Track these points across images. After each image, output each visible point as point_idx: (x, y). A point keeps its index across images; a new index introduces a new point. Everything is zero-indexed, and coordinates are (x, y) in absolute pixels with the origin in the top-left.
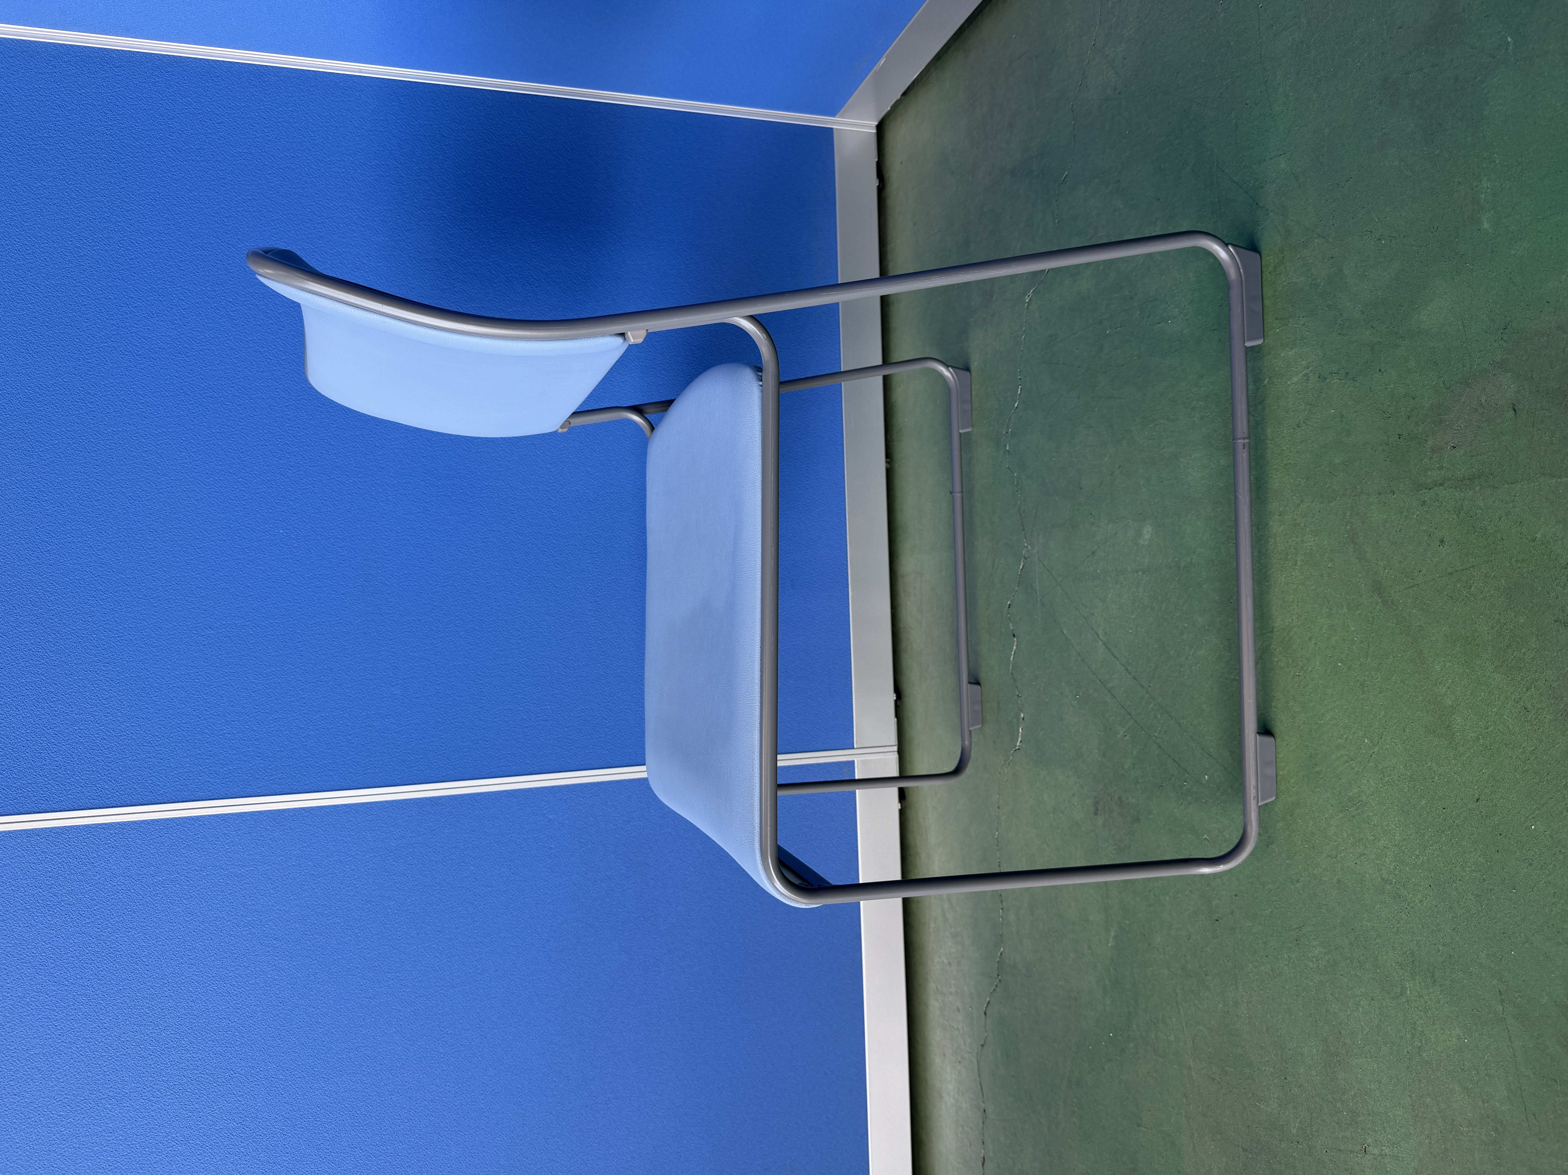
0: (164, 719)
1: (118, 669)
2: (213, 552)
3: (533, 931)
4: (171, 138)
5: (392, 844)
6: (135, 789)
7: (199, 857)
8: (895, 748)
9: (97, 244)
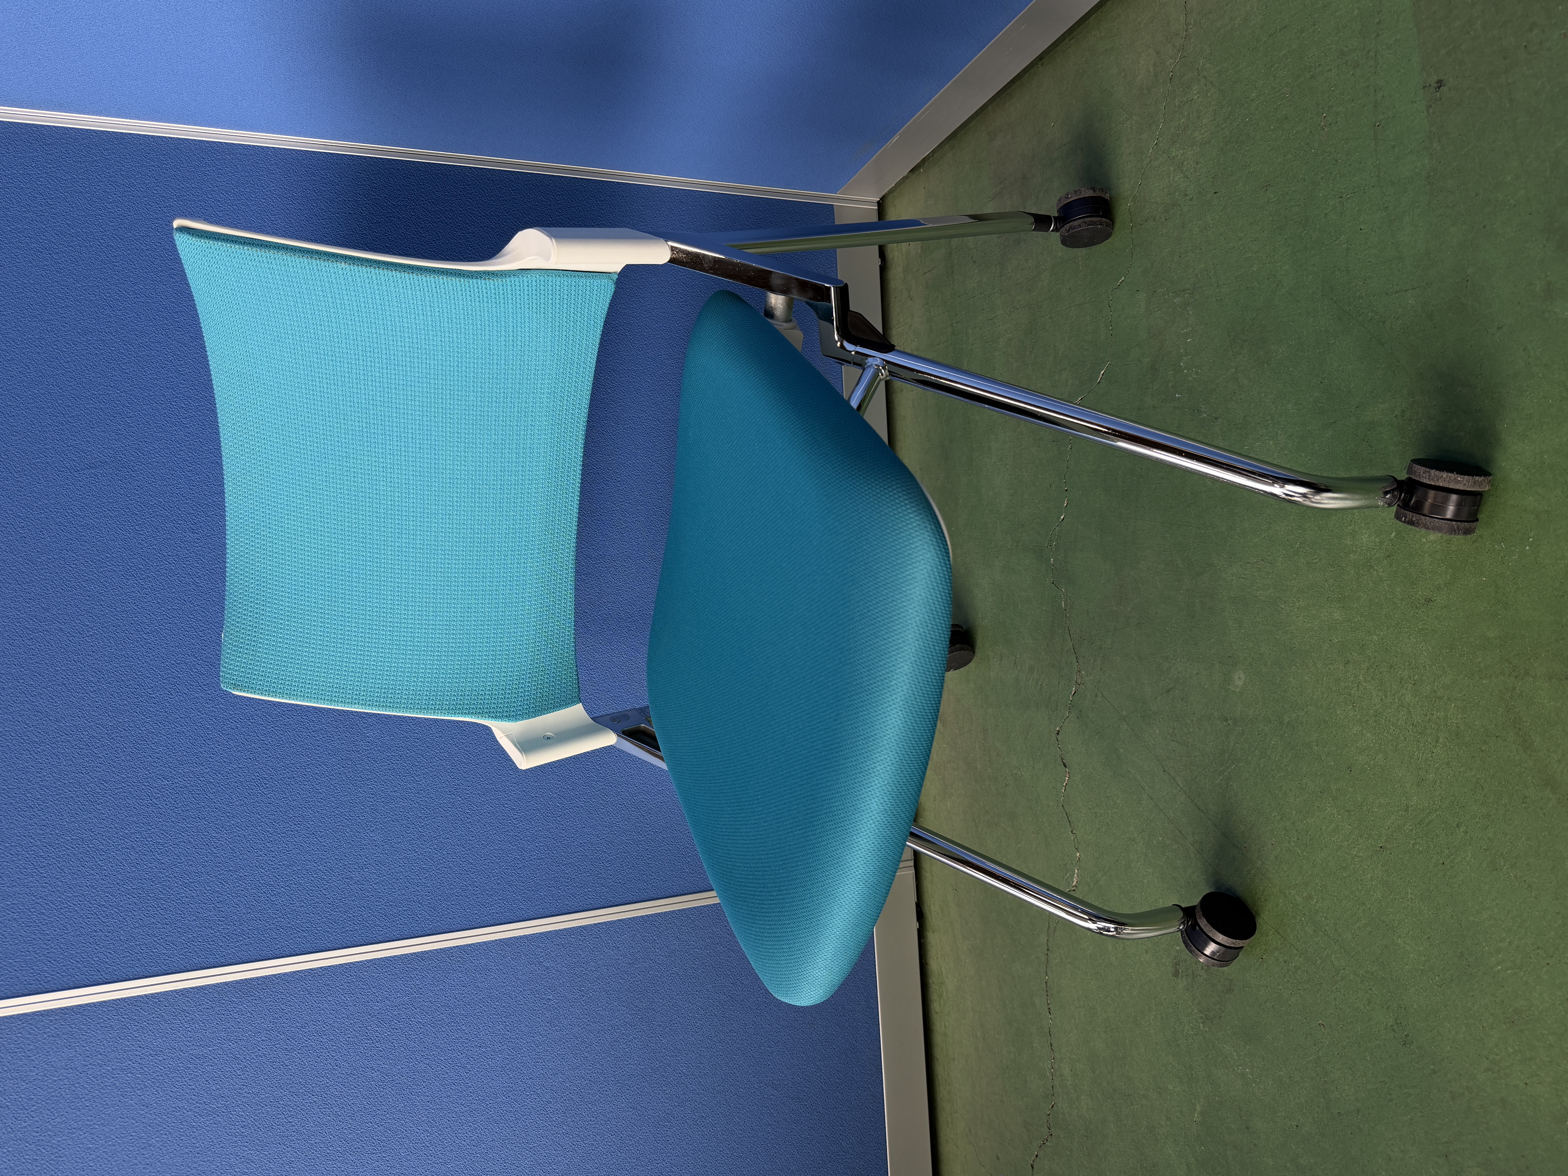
0: (112, 886)
1: (57, 831)
2: (166, 692)
3: (531, 1093)
4: (111, 224)
5: (375, 1008)
6: (79, 968)
7: (154, 1039)
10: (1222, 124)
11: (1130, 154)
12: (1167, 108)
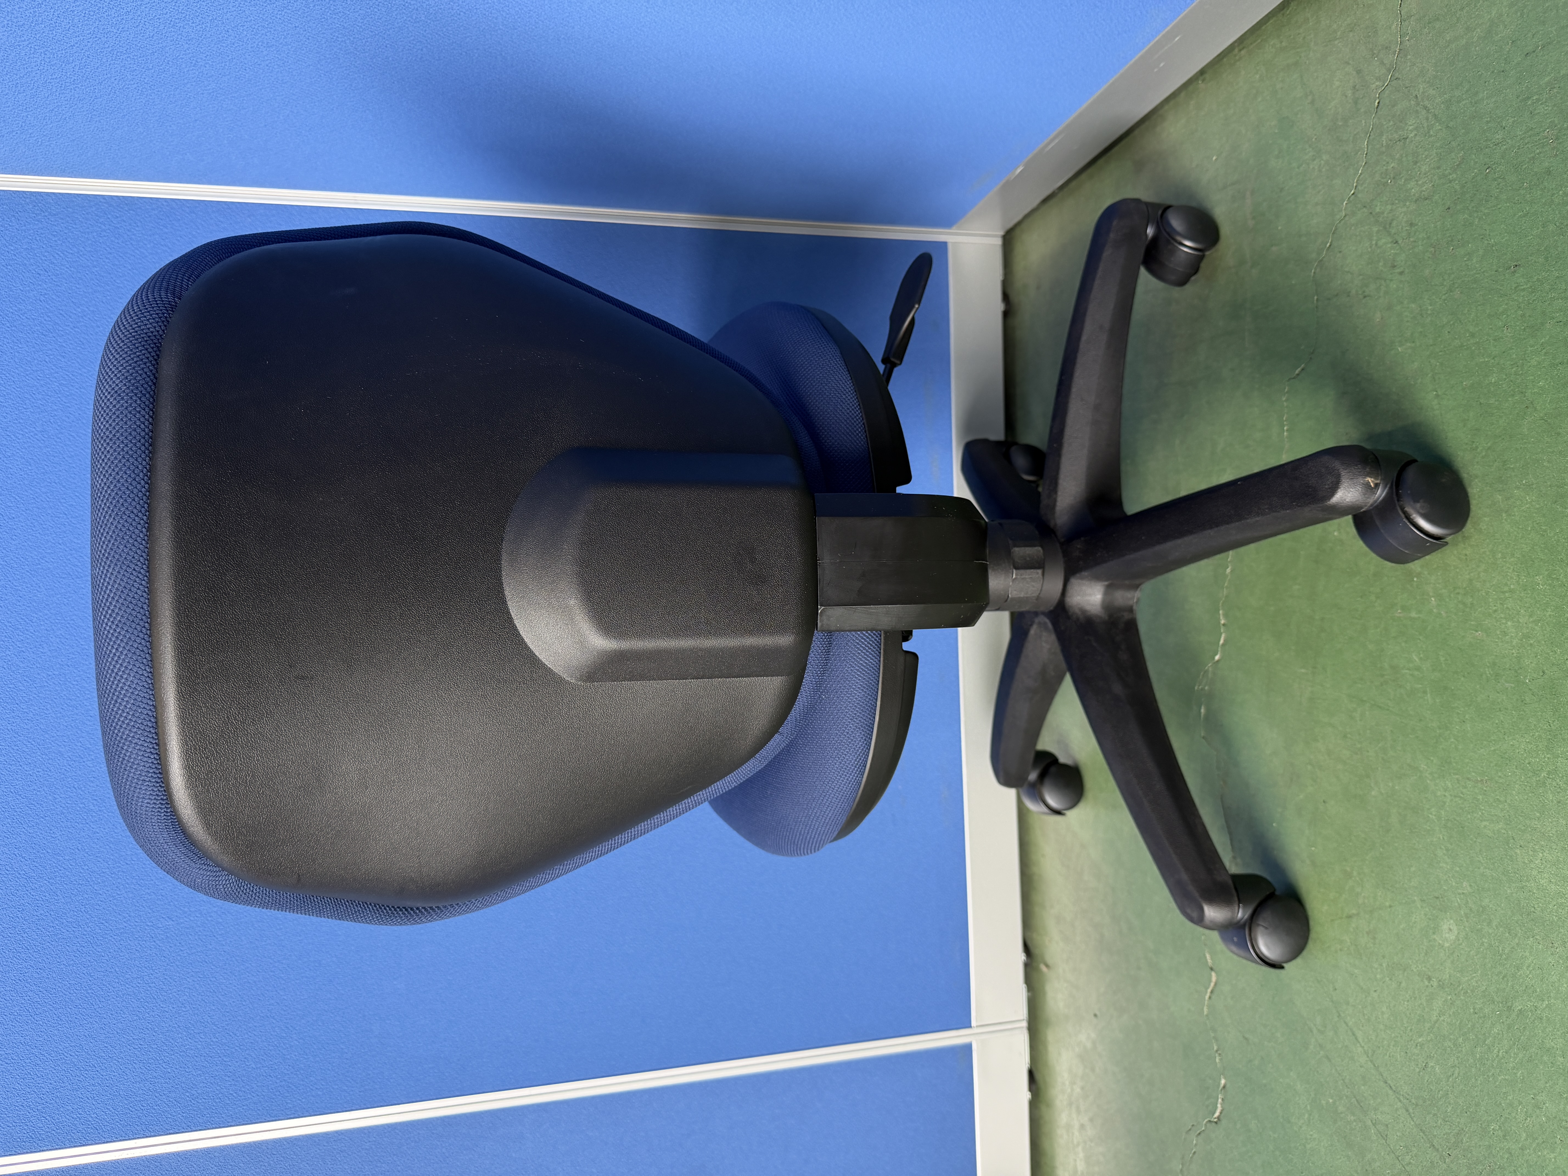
0: (111, 1036)
1: (54, 976)
8: (1025, 1024)
9: (28, 440)
10: (1450, 174)
11: (1317, 204)
12: (1370, 147)
